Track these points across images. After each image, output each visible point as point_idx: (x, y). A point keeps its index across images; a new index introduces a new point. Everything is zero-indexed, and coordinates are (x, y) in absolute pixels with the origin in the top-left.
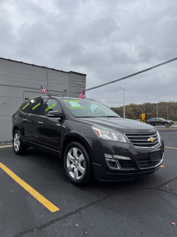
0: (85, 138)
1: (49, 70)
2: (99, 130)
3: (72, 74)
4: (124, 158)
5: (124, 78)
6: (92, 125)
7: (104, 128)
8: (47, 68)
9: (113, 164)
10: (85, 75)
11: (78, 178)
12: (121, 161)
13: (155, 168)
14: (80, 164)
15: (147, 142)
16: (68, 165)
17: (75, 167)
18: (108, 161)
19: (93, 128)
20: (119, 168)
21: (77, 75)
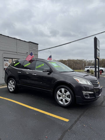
0: (71, 84)
1: (18, 40)
2: (78, 79)
3: (31, 43)
4: (91, 93)
5: (56, 47)
6: (73, 77)
7: (81, 79)
8: (16, 39)
9: (86, 96)
10: (38, 44)
11: (66, 104)
12: (90, 94)
13: (99, 97)
14: (66, 97)
15: (97, 84)
16: (58, 98)
17: (63, 98)
18: (85, 95)
19: (75, 78)
20: (89, 98)
21: (34, 44)
